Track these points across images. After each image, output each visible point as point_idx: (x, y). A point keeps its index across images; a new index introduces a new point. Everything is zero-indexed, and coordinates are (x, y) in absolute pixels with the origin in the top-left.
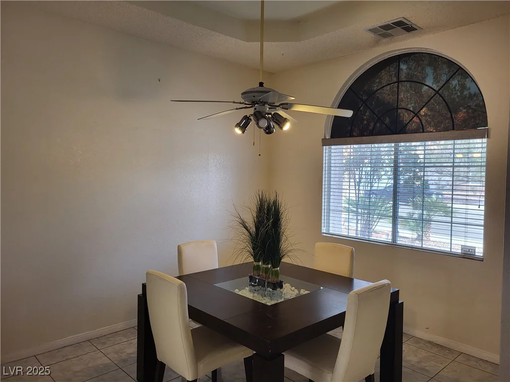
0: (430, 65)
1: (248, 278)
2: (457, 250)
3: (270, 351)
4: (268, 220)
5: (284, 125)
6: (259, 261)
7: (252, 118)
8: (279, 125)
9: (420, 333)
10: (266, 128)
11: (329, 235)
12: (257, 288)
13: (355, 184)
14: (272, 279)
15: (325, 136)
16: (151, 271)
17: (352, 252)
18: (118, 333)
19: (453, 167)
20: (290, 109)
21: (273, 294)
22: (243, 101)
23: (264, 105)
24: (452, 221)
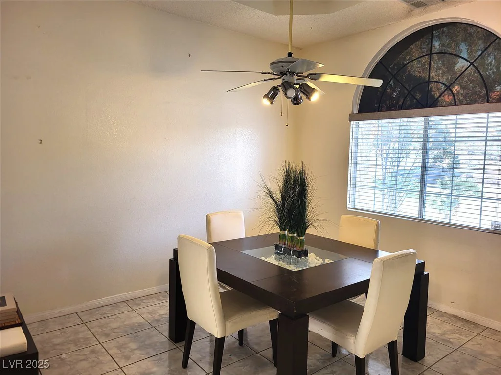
0: (465, 40)
1: (274, 247)
2: (487, 225)
3: (295, 311)
4: (294, 190)
5: (311, 96)
6: (285, 230)
7: (280, 88)
8: (307, 95)
9: (444, 308)
10: (294, 99)
11: (355, 210)
12: (282, 256)
13: (382, 159)
14: (297, 247)
15: (352, 111)
16: (183, 235)
17: (377, 225)
18: (151, 296)
19: (486, 141)
20: (318, 79)
21: (298, 262)
22: (271, 71)
23: (292, 76)
24: (482, 197)
